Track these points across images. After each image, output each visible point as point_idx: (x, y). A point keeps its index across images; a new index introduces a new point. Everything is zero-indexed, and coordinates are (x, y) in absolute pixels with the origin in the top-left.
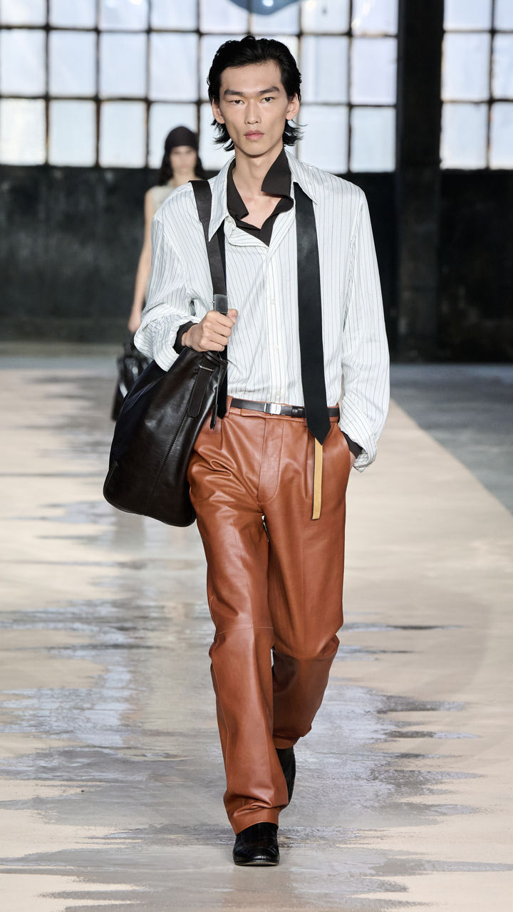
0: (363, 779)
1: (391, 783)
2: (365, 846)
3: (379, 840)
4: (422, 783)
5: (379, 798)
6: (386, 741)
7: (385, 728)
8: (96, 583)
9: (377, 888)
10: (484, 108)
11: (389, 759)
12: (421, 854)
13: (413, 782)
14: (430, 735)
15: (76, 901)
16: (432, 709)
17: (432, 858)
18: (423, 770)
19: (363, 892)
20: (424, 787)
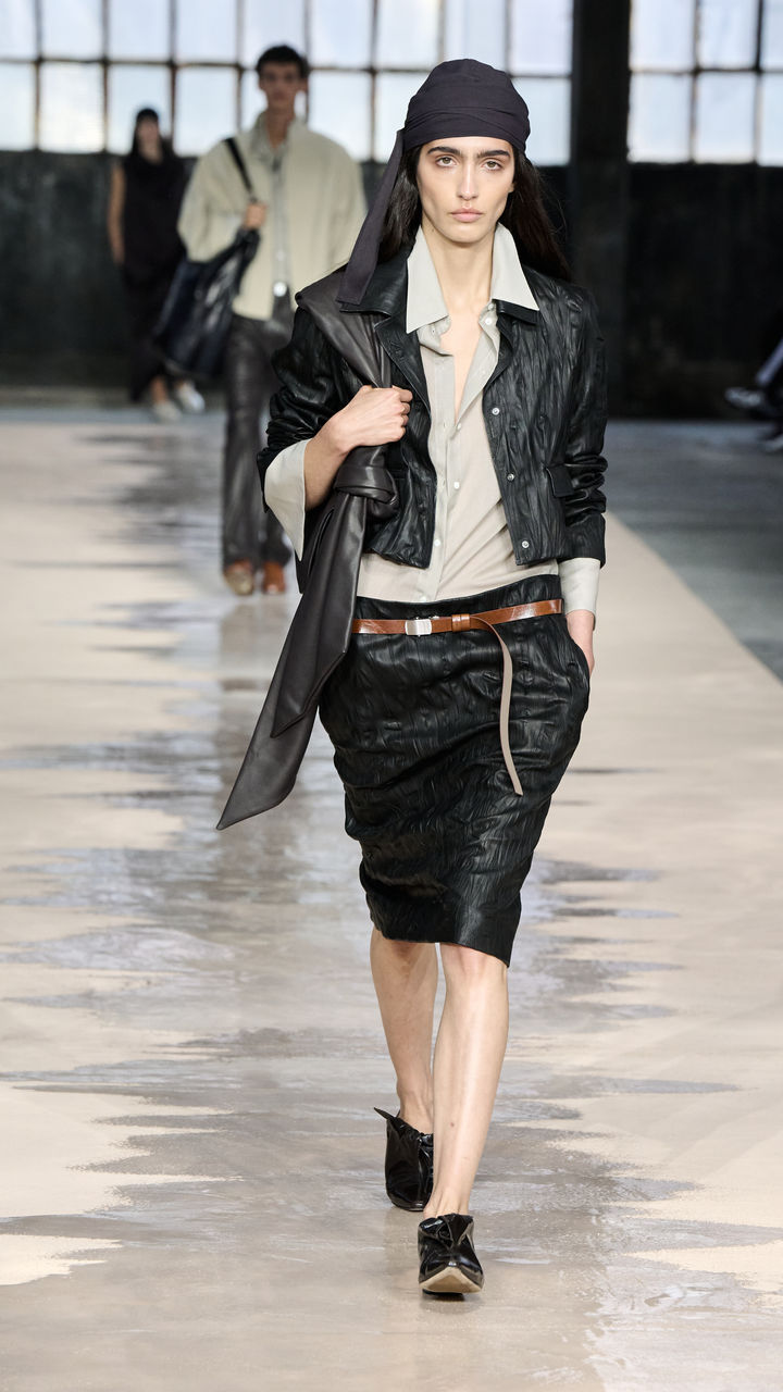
0: (523, 971)
1: (560, 977)
2: (525, 1059)
3: (544, 1051)
4: (601, 976)
5: (545, 996)
6: (553, 921)
7: (551, 902)
8: (169, 708)
9: (542, 1113)
10: (686, 82)
11: (557, 945)
12: (601, 1069)
13: (590, 976)
14: (611, 913)
15: (142, 1128)
16: (615, 879)
17: (615, 1076)
18: (604, 959)
19: (521, 1120)
20: (603, 981)
